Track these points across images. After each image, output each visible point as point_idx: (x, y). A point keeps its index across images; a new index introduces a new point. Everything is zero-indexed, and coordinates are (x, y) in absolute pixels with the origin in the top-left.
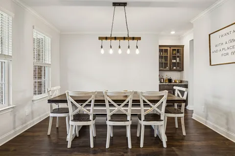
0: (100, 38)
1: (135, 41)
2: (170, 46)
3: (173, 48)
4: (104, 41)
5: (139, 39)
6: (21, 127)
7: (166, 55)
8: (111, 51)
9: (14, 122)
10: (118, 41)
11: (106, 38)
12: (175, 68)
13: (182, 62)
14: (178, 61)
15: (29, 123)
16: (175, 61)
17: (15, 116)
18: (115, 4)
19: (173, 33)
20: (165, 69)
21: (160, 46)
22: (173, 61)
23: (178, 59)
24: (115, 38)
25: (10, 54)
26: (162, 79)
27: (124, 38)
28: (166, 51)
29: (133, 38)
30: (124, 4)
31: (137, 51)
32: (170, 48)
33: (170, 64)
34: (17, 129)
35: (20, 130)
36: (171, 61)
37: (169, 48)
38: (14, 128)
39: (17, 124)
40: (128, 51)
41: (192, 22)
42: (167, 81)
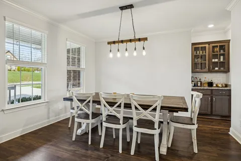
0: (109, 43)
1: (142, 42)
2: (209, 43)
3: (213, 45)
4: (112, 45)
5: (146, 39)
6: (54, 118)
7: (204, 54)
8: (119, 55)
9: (49, 113)
10: (125, 44)
11: (114, 42)
12: (217, 69)
13: (226, 61)
14: (222, 60)
15: (62, 115)
16: (216, 60)
17: (49, 109)
18: (122, 8)
19: (211, 26)
20: (202, 71)
21: (193, 44)
22: (213, 60)
23: (222, 57)
24: (122, 42)
25: (46, 62)
26: (199, 83)
27: (131, 41)
28: (204, 49)
29: (139, 40)
30: (131, 6)
31: (144, 53)
32: (209, 44)
33: (209, 64)
34: (51, 119)
35: (53, 120)
36: (210, 60)
37: (207, 45)
38: (48, 118)
39: (51, 115)
40: (135, 54)
41: (228, 9)
42: (207, 85)
